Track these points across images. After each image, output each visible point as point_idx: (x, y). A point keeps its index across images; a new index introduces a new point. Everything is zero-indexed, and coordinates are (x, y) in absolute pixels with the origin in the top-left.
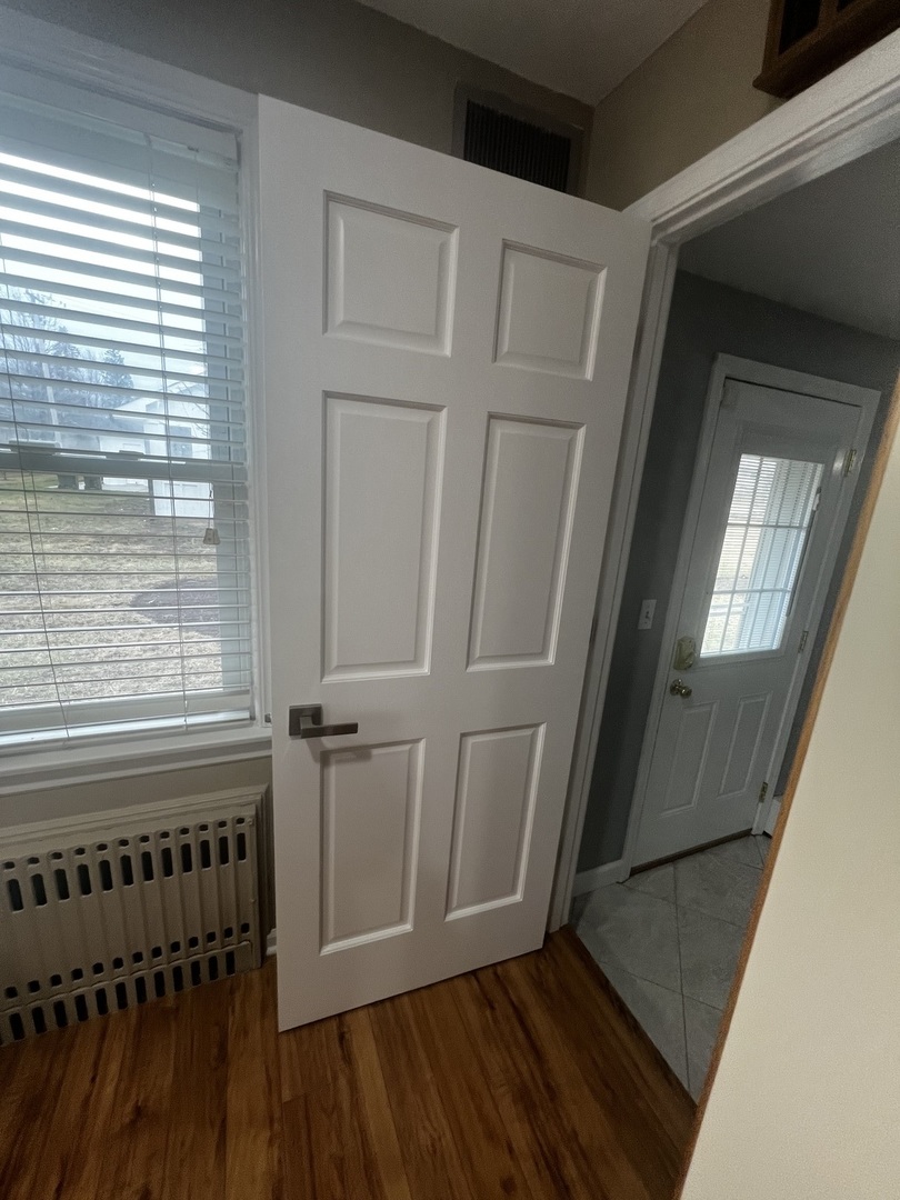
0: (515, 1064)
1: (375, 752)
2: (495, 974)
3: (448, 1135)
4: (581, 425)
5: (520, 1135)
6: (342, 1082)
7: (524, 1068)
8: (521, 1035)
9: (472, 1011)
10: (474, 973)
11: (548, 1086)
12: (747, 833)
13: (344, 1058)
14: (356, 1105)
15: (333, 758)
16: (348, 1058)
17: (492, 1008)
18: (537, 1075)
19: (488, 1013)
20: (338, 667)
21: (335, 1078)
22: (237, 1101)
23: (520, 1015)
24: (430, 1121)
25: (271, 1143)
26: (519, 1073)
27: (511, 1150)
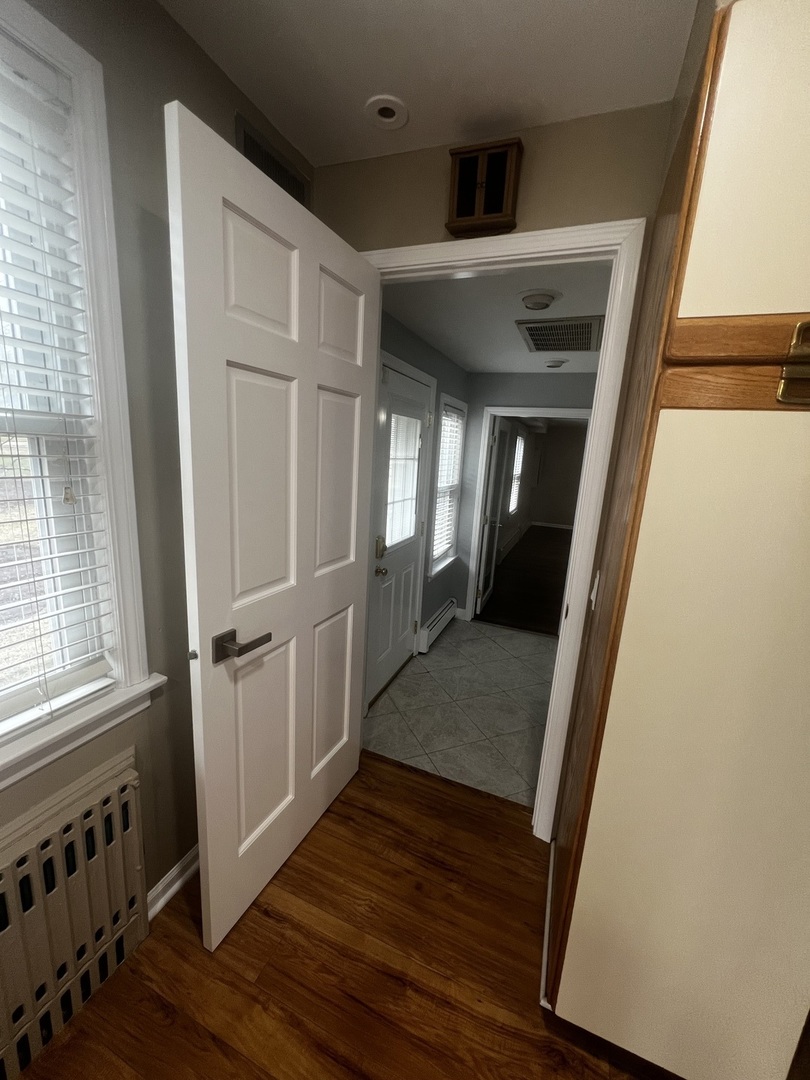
0: (383, 835)
1: (266, 659)
2: (341, 802)
3: (374, 895)
4: (358, 395)
5: (408, 862)
6: (289, 933)
7: (389, 833)
8: (377, 820)
9: (342, 830)
10: (328, 811)
11: (406, 831)
12: (412, 657)
13: (279, 921)
14: (308, 934)
15: (239, 674)
16: (281, 918)
17: (352, 819)
18: (397, 830)
19: (351, 823)
20: (241, 593)
21: (282, 936)
22: (214, 1019)
23: (370, 811)
24: (359, 899)
25: (265, 1009)
26: (389, 837)
27: (408, 872)
